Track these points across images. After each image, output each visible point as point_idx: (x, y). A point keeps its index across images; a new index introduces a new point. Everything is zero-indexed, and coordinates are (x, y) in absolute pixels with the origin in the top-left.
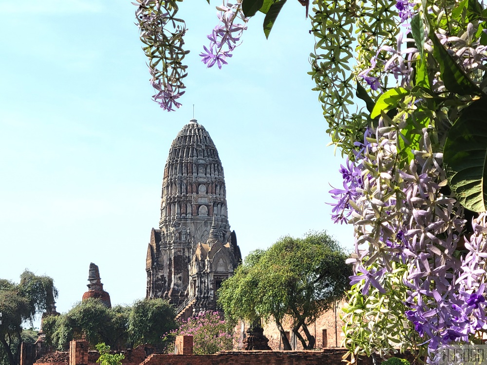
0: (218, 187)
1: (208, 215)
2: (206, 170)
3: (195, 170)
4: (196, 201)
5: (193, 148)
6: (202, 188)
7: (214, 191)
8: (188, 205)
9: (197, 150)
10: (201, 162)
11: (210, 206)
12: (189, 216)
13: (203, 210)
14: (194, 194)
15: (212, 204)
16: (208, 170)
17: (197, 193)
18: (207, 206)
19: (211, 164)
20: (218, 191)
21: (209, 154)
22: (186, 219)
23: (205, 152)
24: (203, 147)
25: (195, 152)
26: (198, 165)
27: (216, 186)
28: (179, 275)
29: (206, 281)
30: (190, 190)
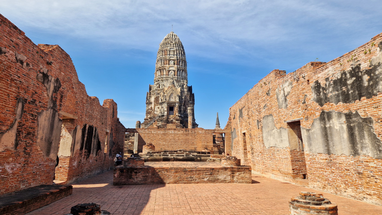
1: (174, 75)
2: (174, 53)
3: (168, 53)
4: (168, 68)
5: (168, 43)
6: (172, 62)
7: (178, 63)
8: (164, 70)
9: (170, 44)
10: (172, 49)
11: (175, 71)
12: (164, 76)
13: (172, 73)
14: (167, 65)
15: (177, 70)
17: (169, 64)
18: (174, 71)
19: (177, 50)
21: (177, 46)
22: (163, 78)
23: (175, 44)
24: (174, 43)
25: (169, 44)
26: (170, 51)
27: (180, 61)
28: (158, 106)
29: (163, 107)
30: (165, 63)
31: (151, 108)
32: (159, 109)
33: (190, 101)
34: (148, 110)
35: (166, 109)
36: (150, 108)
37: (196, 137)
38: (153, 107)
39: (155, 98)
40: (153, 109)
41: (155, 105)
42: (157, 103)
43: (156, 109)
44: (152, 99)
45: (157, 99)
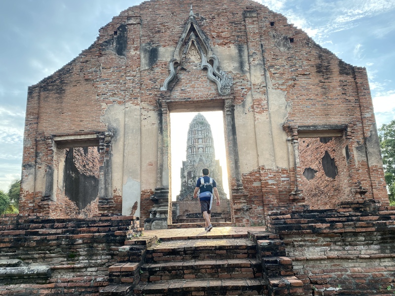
0: (208, 140)
1: (203, 152)
4: (197, 146)
6: (200, 141)
7: (206, 141)
8: (194, 148)
10: (200, 129)
11: (204, 148)
12: (195, 153)
13: (201, 150)
16: (203, 133)
17: (198, 143)
20: (208, 141)
21: (204, 125)
22: (193, 155)
23: (202, 125)
24: (201, 123)
25: (197, 125)
26: (198, 131)
28: (191, 180)
30: (195, 142)
34: (182, 183)
38: (186, 180)
42: (190, 177)
43: (189, 183)
44: (186, 174)
45: (189, 173)
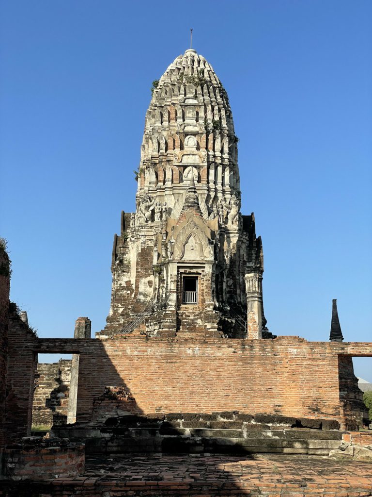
0: (218, 142)
1: (199, 181)
2: (197, 112)
3: (179, 115)
4: (179, 160)
5: (180, 84)
7: (210, 145)
8: (167, 166)
10: (191, 102)
11: (202, 167)
12: (169, 184)
13: (191, 174)
14: (177, 151)
15: (206, 164)
16: (202, 114)
17: (182, 148)
18: (197, 167)
19: (206, 105)
20: (218, 147)
23: (199, 87)
25: (182, 88)
26: (184, 107)
28: (148, 279)
29: (165, 278)
30: (171, 144)
31: (128, 283)
32: (151, 286)
33: (250, 260)
34: (117, 290)
35: (172, 286)
36: (124, 284)
37: (278, 368)
38: (133, 281)
39: (139, 255)
40: (134, 287)
41: (139, 277)
42: (146, 269)
43: (142, 289)
44: (132, 256)
45: (144, 256)
